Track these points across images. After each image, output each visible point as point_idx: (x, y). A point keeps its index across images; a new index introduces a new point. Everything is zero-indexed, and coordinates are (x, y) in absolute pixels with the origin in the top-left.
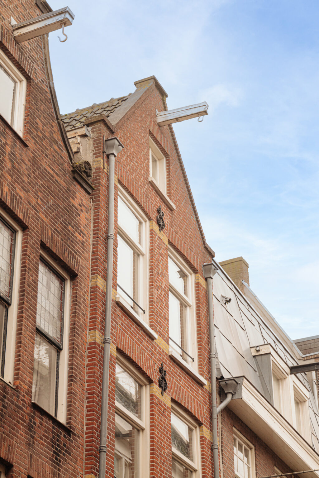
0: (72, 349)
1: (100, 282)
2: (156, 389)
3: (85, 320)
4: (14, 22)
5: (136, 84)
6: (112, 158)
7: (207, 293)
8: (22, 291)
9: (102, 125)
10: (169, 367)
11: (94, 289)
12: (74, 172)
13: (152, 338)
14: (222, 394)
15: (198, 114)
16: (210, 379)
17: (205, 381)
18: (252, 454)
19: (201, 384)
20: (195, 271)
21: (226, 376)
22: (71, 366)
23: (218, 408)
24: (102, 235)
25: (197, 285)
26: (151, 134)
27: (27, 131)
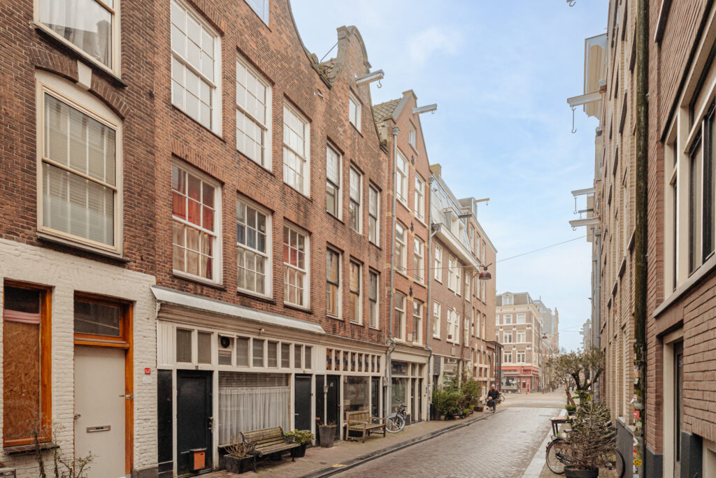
0: (381, 218)
1: (391, 192)
2: (410, 230)
3: (385, 208)
4: (356, 76)
5: (403, 93)
6: (396, 137)
7: (429, 189)
8: (364, 200)
9: (391, 121)
10: (414, 222)
11: (389, 195)
12: (380, 145)
13: (409, 211)
14: (433, 230)
15: (432, 110)
16: (429, 225)
17: (427, 226)
18: (442, 250)
19: (425, 227)
20: (425, 180)
21: (435, 223)
22: (381, 226)
23: (431, 235)
24: (392, 172)
25: (426, 187)
26: (410, 120)
27: (363, 130)
